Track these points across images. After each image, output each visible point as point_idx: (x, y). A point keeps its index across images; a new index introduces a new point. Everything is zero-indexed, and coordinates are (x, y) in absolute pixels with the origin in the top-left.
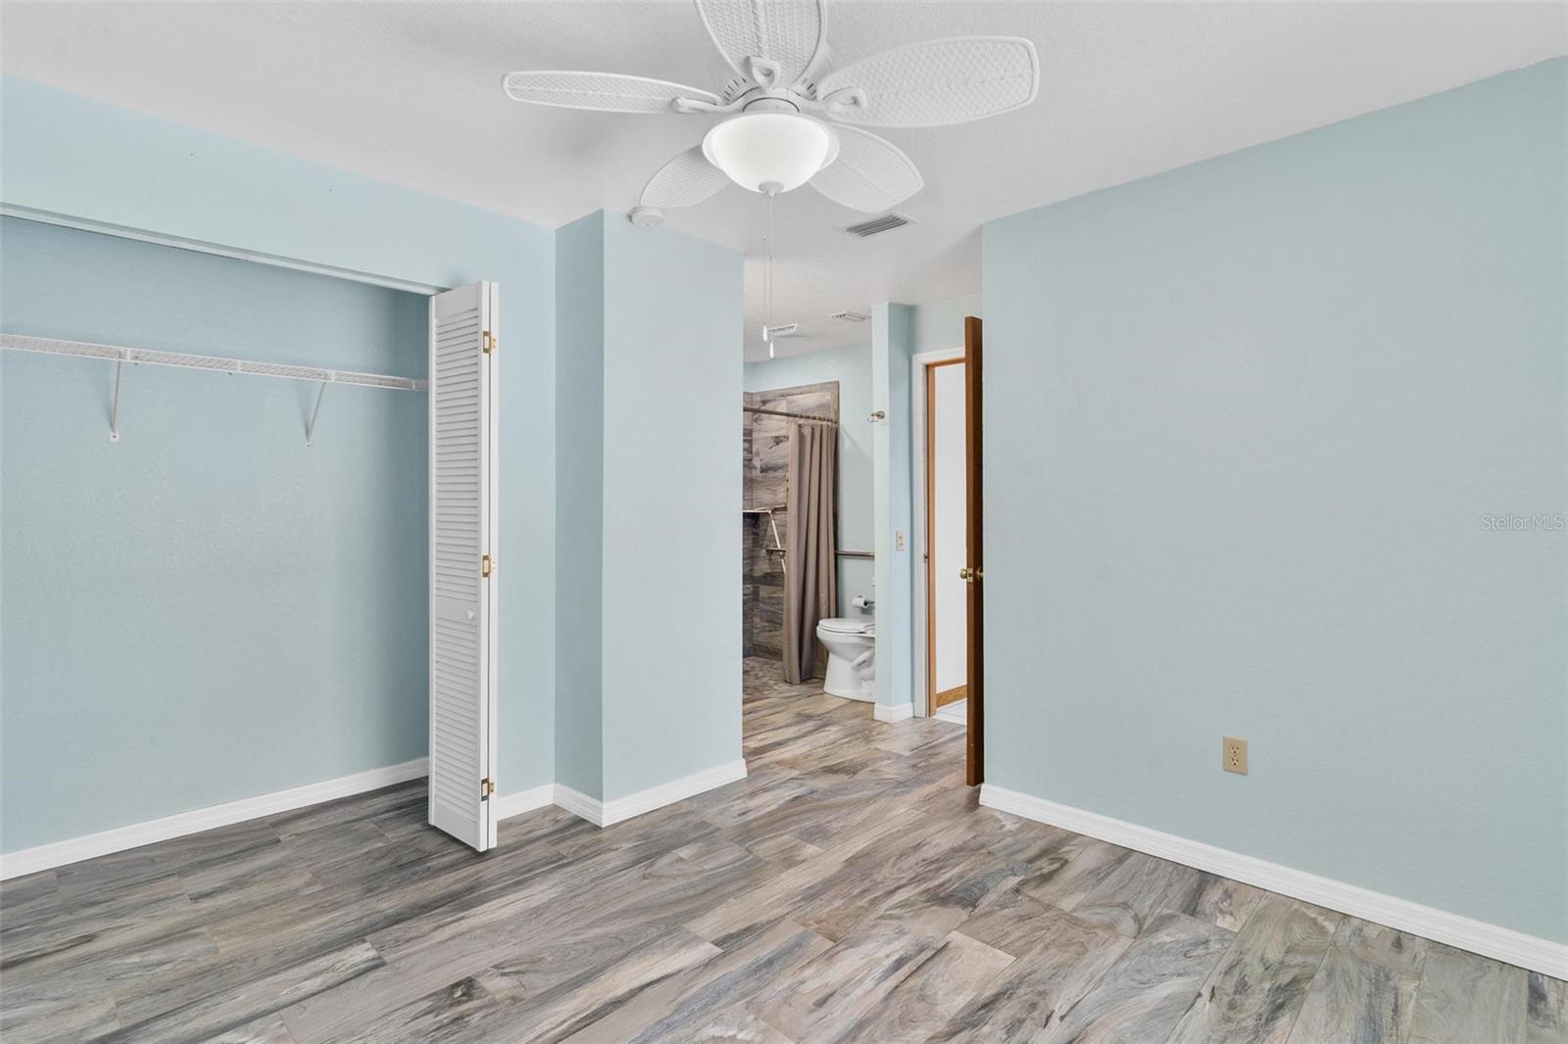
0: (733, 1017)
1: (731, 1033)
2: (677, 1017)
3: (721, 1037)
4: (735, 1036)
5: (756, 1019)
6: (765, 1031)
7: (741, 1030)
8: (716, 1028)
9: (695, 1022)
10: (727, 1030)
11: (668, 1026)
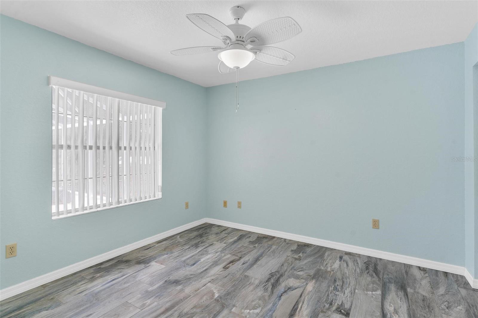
0: (253, 316)
1: (251, 311)
2: (270, 313)
3: (254, 310)
4: (250, 311)
5: (246, 317)
6: (242, 313)
7: (249, 312)
8: (257, 312)
9: (264, 313)
10: (253, 312)
11: (271, 310)
